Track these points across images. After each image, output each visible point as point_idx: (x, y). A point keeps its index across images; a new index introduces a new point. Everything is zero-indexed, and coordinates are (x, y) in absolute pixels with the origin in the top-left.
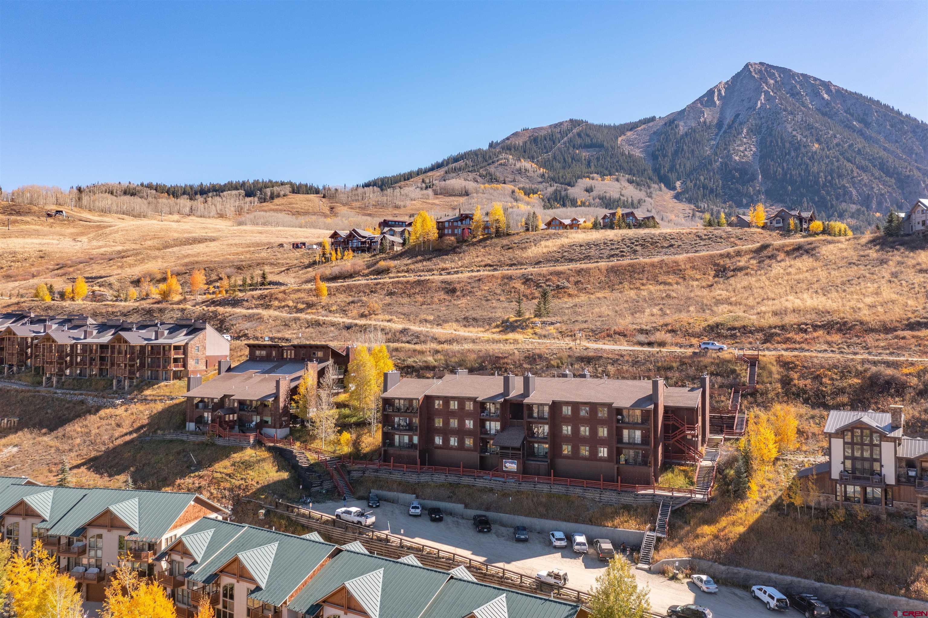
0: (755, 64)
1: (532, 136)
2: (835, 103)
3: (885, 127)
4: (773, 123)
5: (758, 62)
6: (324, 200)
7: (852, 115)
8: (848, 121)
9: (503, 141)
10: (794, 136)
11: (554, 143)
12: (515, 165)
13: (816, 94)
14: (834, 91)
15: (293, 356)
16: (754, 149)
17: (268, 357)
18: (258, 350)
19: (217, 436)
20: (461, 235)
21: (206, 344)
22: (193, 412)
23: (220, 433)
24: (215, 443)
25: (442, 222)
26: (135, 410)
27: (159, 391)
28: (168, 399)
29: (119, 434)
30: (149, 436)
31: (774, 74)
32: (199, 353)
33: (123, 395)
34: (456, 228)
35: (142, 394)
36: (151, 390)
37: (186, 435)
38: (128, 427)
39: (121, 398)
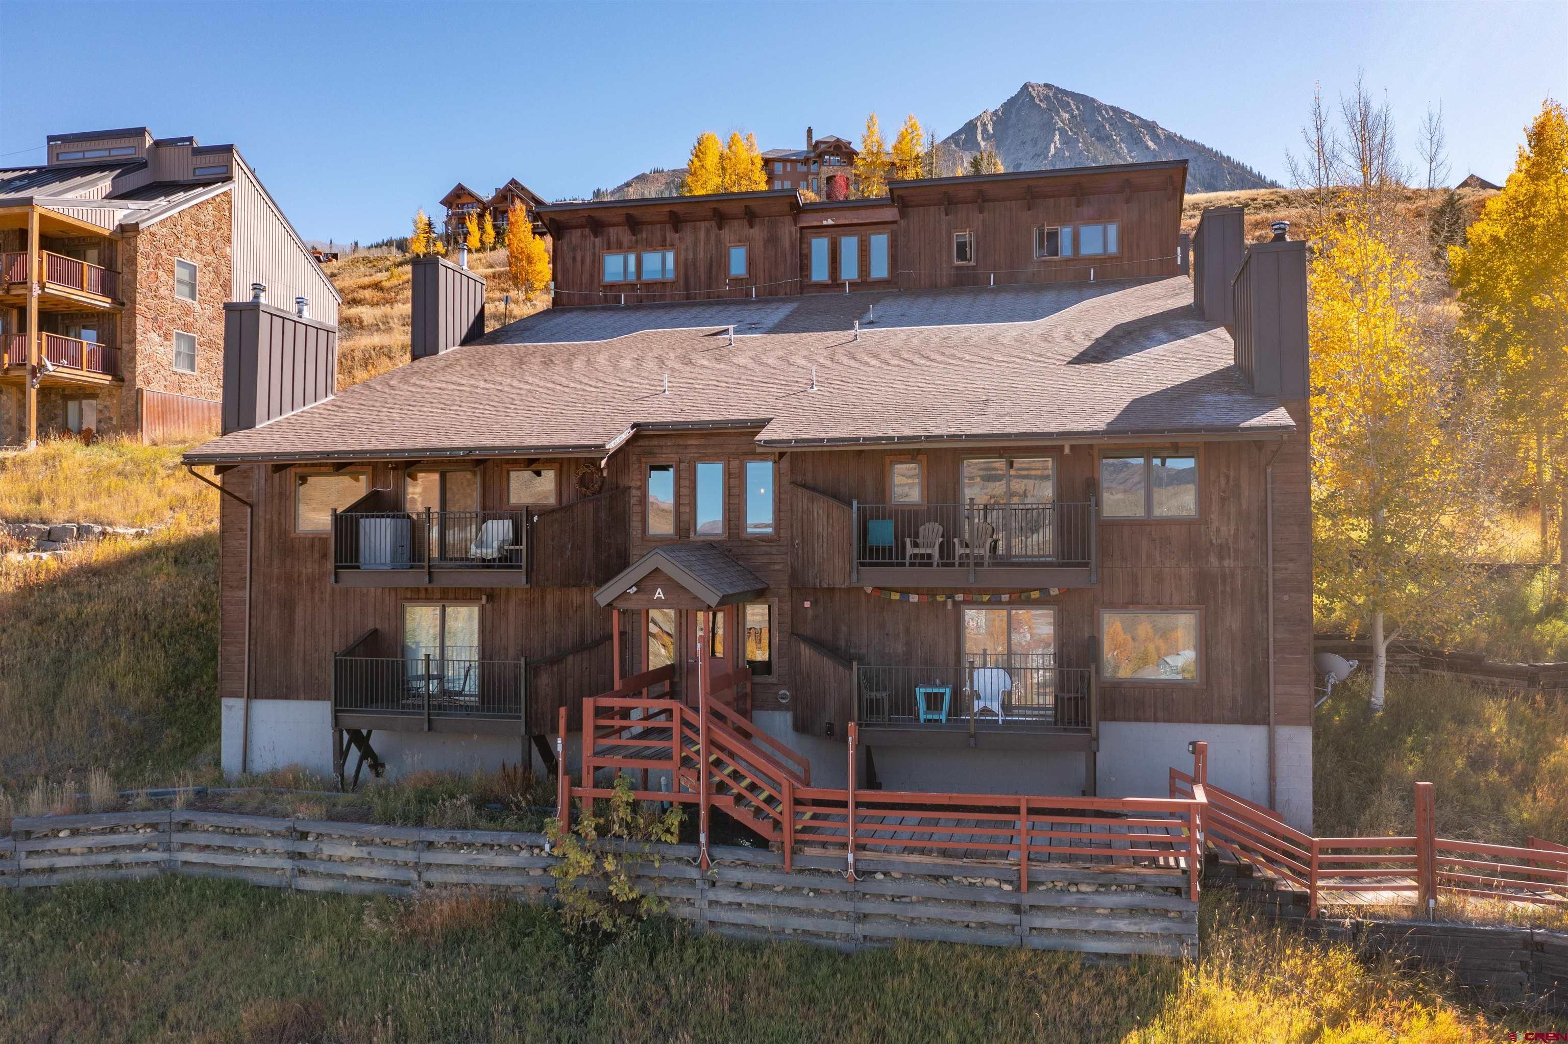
0: (1039, 85)
1: (673, 181)
2: (1166, 156)
5: (1042, 83)
13: (1135, 140)
14: (1162, 137)
15: (880, 269)
17: (687, 287)
18: (619, 247)
19: (688, 834)
20: (824, 193)
21: (234, 264)
22: (288, 606)
23: (739, 798)
24: (684, 911)
25: (767, 161)
28: (22, 536)
31: (1069, 103)
32: (195, 305)
34: (805, 176)
37: (205, 820)
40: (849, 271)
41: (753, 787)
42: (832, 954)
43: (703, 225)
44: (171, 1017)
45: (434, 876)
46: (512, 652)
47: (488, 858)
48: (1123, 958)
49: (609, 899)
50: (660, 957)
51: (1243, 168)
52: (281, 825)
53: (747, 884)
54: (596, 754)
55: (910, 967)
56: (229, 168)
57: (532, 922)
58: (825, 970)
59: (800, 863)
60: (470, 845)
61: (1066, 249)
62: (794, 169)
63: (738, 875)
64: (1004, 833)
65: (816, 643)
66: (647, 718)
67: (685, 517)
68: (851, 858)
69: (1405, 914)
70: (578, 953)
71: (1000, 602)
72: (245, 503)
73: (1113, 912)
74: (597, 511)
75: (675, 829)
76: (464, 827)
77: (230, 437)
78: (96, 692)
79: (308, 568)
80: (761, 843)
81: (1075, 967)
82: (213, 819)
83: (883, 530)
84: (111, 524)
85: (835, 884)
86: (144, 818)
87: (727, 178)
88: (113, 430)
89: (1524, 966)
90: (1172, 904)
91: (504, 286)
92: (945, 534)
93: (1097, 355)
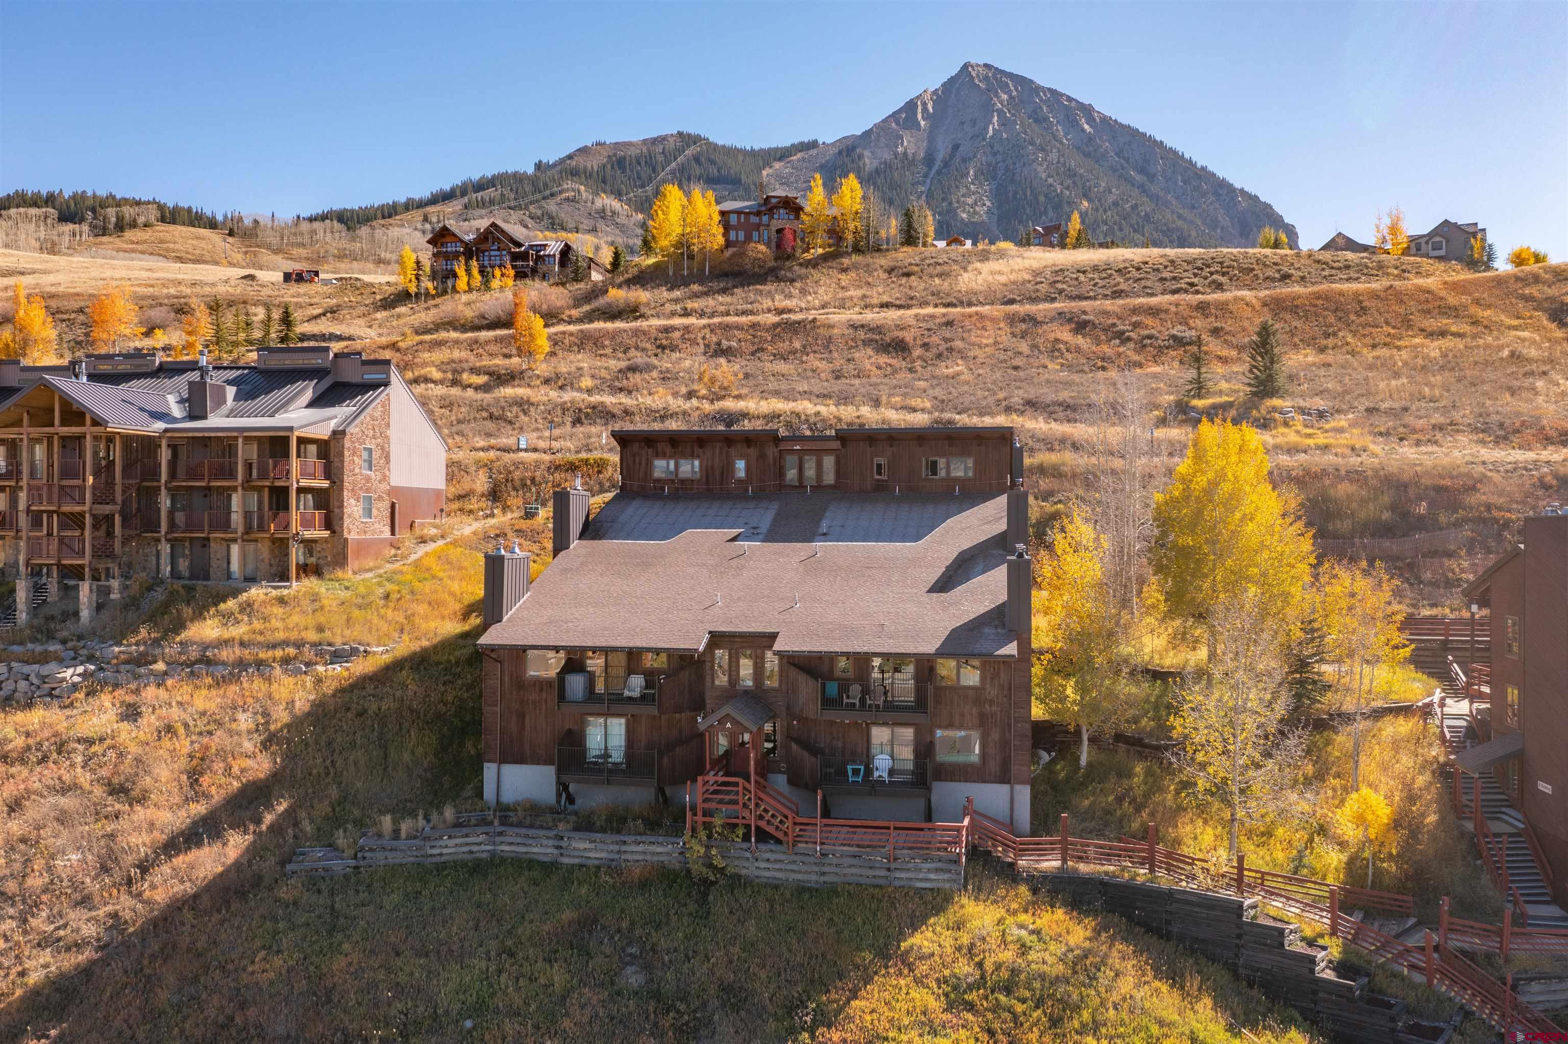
0: (978, 65)
1: (615, 155)
2: (1100, 138)
3: (1176, 183)
4: (1015, 164)
5: (981, 63)
6: (230, 239)
7: (1127, 160)
8: (1123, 168)
9: (562, 161)
10: (1051, 185)
11: (654, 171)
12: (592, 203)
13: (1072, 124)
14: (1098, 120)
16: (988, 203)
17: (707, 483)
18: (664, 456)
19: (746, 838)
20: (773, 244)
21: (391, 441)
22: (521, 716)
23: (769, 822)
24: (744, 872)
25: (723, 213)
26: (175, 713)
27: (257, 625)
28: (320, 654)
29: (147, 841)
30: (330, 846)
31: (1007, 84)
32: (372, 474)
33: (82, 643)
34: (757, 227)
35: (184, 635)
36: (216, 620)
37: (510, 831)
38: (176, 799)
39: (75, 660)
40: (810, 478)
41: (773, 816)
42: (810, 889)
43: (718, 446)
44: (527, 918)
45: (629, 857)
46: (643, 743)
47: (652, 848)
48: (932, 890)
49: (710, 866)
50: (736, 891)
51: (1175, 153)
52: (551, 834)
53: (772, 859)
54: (703, 801)
55: (843, 894)
56: (388, 374)
57: (677, 877)
58: (807, 895)
59: (796, 850)
60: (644, 842)
61: (942, 473)
62: (747, 219)
63: (768, 855)
64: (884, 838)
65: (798, 741)
67: (734, 678)
68: (818, 848)
69: (1054, 870)
70: (700, 891)
71: (888, 724)
72: (495, 659)
73: (929, 871)
74: (690, 674)
75: (741, 835)
76: (640, 834)
77: (493, 630)
78: (407, 756)
79: (533, 696)
80: (778, 842)
81: (911, 893)
82: (517, 830)
83: (832, 688)
84: (368, 645)
85: (811, 860)
86: (480, 830)
87: (688, 230)
88: (328, 564)
89: (1100, 892)
90: (953, 867)
91: (505, 351)
92: (862, 691)
93: (944, 584)
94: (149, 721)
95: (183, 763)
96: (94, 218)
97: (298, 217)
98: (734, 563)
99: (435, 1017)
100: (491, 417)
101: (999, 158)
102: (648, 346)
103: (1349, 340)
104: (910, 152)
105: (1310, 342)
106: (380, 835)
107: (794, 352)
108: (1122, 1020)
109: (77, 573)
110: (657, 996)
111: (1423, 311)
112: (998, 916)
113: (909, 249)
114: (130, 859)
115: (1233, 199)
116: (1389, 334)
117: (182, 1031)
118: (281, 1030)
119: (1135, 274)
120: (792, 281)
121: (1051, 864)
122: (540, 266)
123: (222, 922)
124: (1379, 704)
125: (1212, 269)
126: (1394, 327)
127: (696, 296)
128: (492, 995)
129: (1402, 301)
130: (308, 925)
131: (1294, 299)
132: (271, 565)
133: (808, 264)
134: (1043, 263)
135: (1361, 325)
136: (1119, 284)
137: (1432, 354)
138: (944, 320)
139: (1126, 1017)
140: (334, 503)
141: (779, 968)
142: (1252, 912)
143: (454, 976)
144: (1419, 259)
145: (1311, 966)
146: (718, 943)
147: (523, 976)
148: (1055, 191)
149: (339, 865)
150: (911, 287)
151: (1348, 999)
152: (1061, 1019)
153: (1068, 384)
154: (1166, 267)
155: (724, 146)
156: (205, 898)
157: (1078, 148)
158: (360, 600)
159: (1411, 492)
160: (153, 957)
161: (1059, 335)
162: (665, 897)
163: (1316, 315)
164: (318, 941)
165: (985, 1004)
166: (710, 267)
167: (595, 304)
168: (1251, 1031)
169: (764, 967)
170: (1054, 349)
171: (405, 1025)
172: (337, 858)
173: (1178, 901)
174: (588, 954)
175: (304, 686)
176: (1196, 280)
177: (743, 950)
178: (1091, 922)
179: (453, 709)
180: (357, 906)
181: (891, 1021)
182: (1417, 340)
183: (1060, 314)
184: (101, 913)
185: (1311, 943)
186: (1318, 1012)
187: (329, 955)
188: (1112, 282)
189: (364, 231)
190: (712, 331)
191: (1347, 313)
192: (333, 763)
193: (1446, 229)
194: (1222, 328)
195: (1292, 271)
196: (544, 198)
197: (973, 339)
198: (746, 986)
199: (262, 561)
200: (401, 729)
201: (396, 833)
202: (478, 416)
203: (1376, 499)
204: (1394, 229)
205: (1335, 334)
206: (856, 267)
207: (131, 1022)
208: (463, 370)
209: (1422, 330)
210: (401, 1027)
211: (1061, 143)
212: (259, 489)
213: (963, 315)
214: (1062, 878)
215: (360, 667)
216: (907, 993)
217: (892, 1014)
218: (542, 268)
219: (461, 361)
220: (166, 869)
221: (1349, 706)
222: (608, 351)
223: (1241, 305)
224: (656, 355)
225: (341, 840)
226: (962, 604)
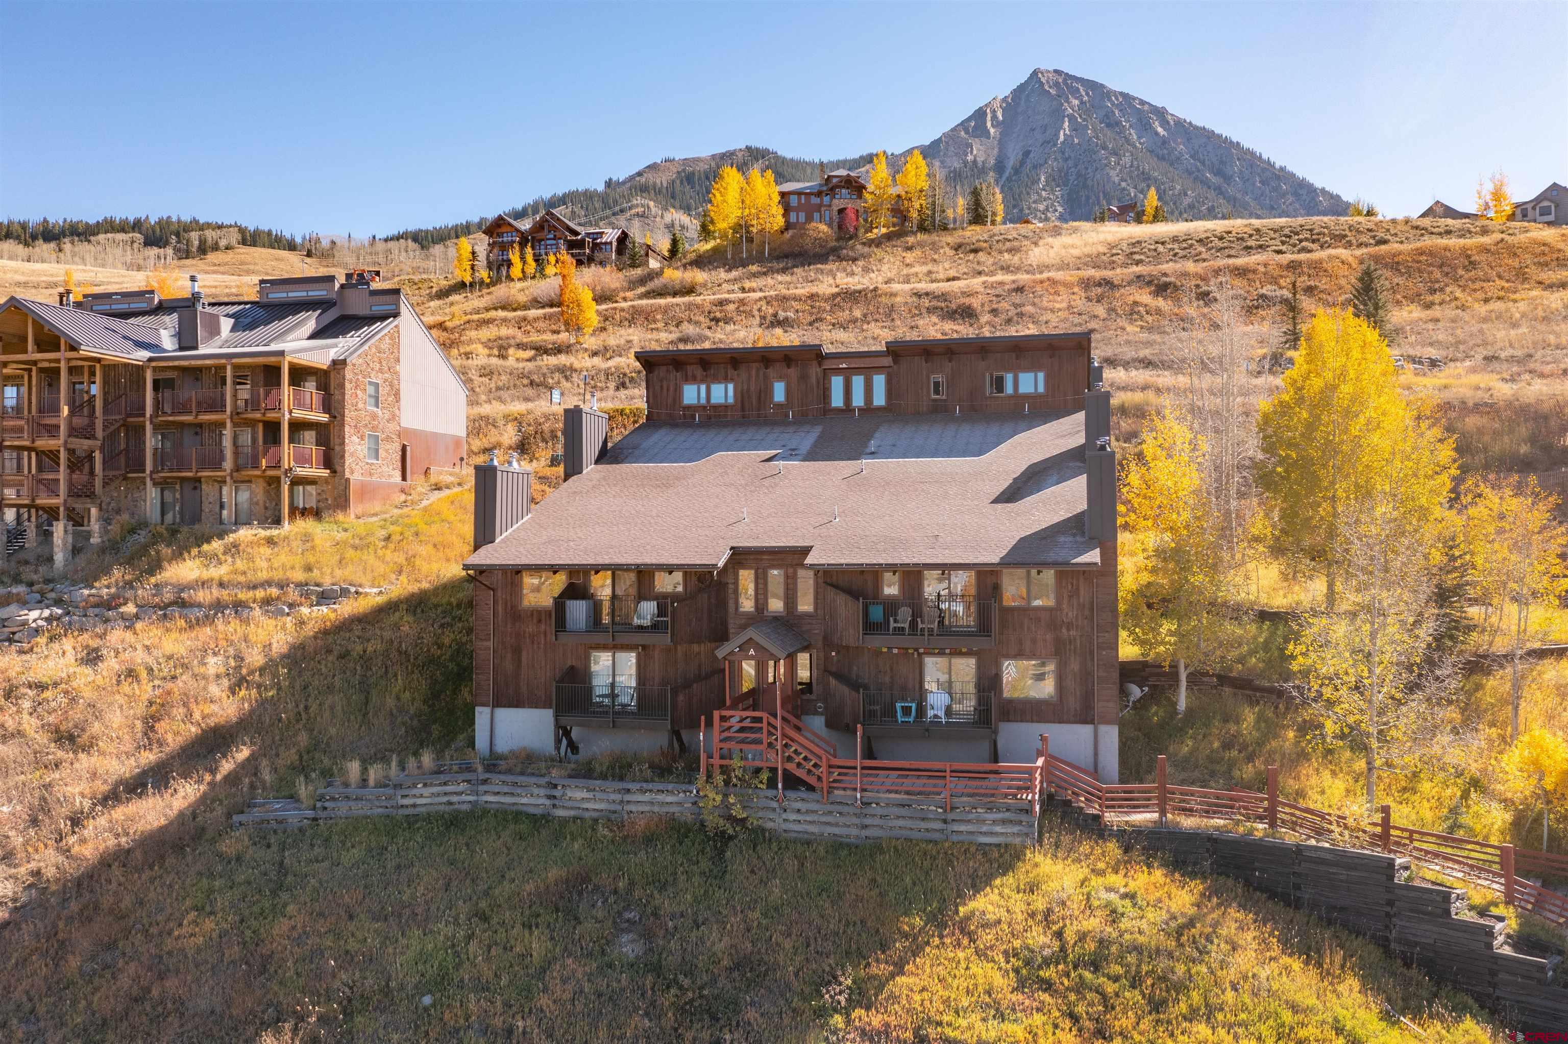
0: (1048, 72)
1: (684, 170)
2: (1175, 141)
3: (1254, 184)
4: (1087, 168)
5: (1051, 69)
6: (308, 260)
7: (1203, 163)
8: (1199, 171)
9: (632, 178)
10: (1124, 189)
12: (662, 217)
13: (1145, 126)
14: (1172, 122)
15: (879, 399)
16: (1060, 209)
17: (743, 409)
18: (694, 380)
19: (772, 784)
20: (835, 224)
21: (401, 377)
22: (517, 651)
23: (799, 765)
24: (769, 825)
25: (783, 195)
26: (140, 656)
27: (240, 564)
28: (307, 595)
29: (87, 792)
30: (291, 797)
31: (1078, 89)
32: (379, 412)
33: (51, 586)
34: (818, 208)
35: (158, 578)
36: (197, 561)
37: (496, 778)
38: (129, 746)
39: (41, 603)
40: (858, 400)
41: (805, 758)
42: (848, 845)
43: (755, 365)
44: (507, 877)
45: (633, 808)
46: (657, 680)
47: (661, 797)
48: (999, 845)
49: (730, 818)
50: (759, 847)
52: (543, 781)
53: (804, 810)
54: (721, 741)
55: (889, 850)
56: (397, 305)
57: (689, 830)
58: (845, 852)
59: (832, 799)
60: (651, 791)
61: (1009, 389)
62: (808, 201)
63: (798, 805)
64: (940, 782)
65: (839, 676)
66: (741, 721)
67: (761, 601)
68: (859, 796)
69: (1150, 825)
70: (715, 846)
71: (944, 654)
72: (489, 588)
73: (994, 822)
74: (709, 598)
75: (765, 781)
76: (646, 781)
77: (483, 551)
78: (390, 702)
79: (531, 628)
80: (811, 788)
81: (973, 849)
82: (503, 777)
83: (877, 613)
84: (360, 586)
85: (851, 810)
86: (461, 777)
87: (747, 212)
88: (328, 508)
89: (1208, 850)
90: (1024, 817)
91: (554, 327)
92: (913, 615)
93: (1012, 494)
94: (111, 665)
95: (140, 709)
96: (179, 242)
97: (374, 237)
98: (766, 482)
99: (386, 991)
100: (532, 383)
101: (1070, 163)
102: (702, 319)
103: (1457, 295)
104: (980, 160)
105: (1415, 298)
106: (346, 785)
107: (855, 321)
108: (1244, 1004)
109: (52, 513)
110: (657, 969)
111: (1539, 263)
112: (1081, 876)
113: (978, 228)
114: (65, 811)
115: (1313, 199)
116: (1503, 288)
117: (89, 1004)
118: (203, 1005)
119: (1218, 243)
120: (854, 260)
121: (1144, 818)
122: (596, 254)
123: (152, 880)
124: (1537, 645)
125: (1301, 237)
126: (1508, 281)
127: (754, 275)
128: (457, 967)
129: (1515, 254)
130: (249, 883)
131: (1394, 255)
132: (266, 508)
133: (870, 243)
134: (1119, 236)
135: (1470, 279)
136: (1200, 253)
137: (1554, 306)
138: (1014, 286)
139: (1248, 1001)
140: (334, 441)
141: (808, 938)
142: (1406, 874)
143: (414, 943)
144: (1526, 224)
145: (1487, 939)
146: (734, 907)
147: (496, 944)
148: (1129, 194)
149: (294, 816)
150: (978, 263)
151: (1539, 981)
152: (1164, 1002)
153: (1149, 344)
154: (1251, 236)
155: (792, 160)
156: (138, 855)
157: (1152, 152)
158: (357, 541)
159: (1553, 423)
160: (70, 919)
161: (1138, 298)
162: (672, 854)
163: (1420, 271)
164: (258, 901)
165: (1066, 982)
166: (770, 249)
167: (651, 285)
168: (1413, 1020)
169: (789, 935)
170: (1133, 312)
171: (350, 1001)
172: (295, 809)
173: (1311, 860)
174: (576, 918)
175: (283, 628)
176: (1284, 248)
177: (765, 915)
178: (1198, 886)
179: (449, 654)
180: (310, 861)
181: (946, 1001)
182: (1534, 293)
183: (1138, 277)
184: (22, 870)
185: (1483, 912)
186: (1498, 998)
187: (271, 918)
188: (1193, 252)
189: (437, 249)
190: (768, 303)
191: (1455, 269)
192: (306, 708)
193: (1555, 193)
194: (1316, 287)
195: (1389, 237)
196: (614, 214)
197: (1045, 304)
198: (766, 958)
199: (257, 503)
200: (386, 672)
201: (364, 782)
202: (518, 383)
203: (1511, 431)
204: (1498, 195)
205: (1442, 290)
206: (921, 245)
207: (32, 993)
208: (510, 346)
209: (1540, 283)
210: (345, 1003)
211: (1135, 147)
212: (252, 423)
213: (1034, 281)
214: (1159, 833)
215: (346, 608)
216: (967, 968)
217: (947, 993)
218: (599, 256)
219: (508, 338)
220: (102, 821)
221: (1501, 646)
222: (660, 325)
223: (1337, 263)
224: (710, 328)
225: (303, 791)
226: (1033, 515)
